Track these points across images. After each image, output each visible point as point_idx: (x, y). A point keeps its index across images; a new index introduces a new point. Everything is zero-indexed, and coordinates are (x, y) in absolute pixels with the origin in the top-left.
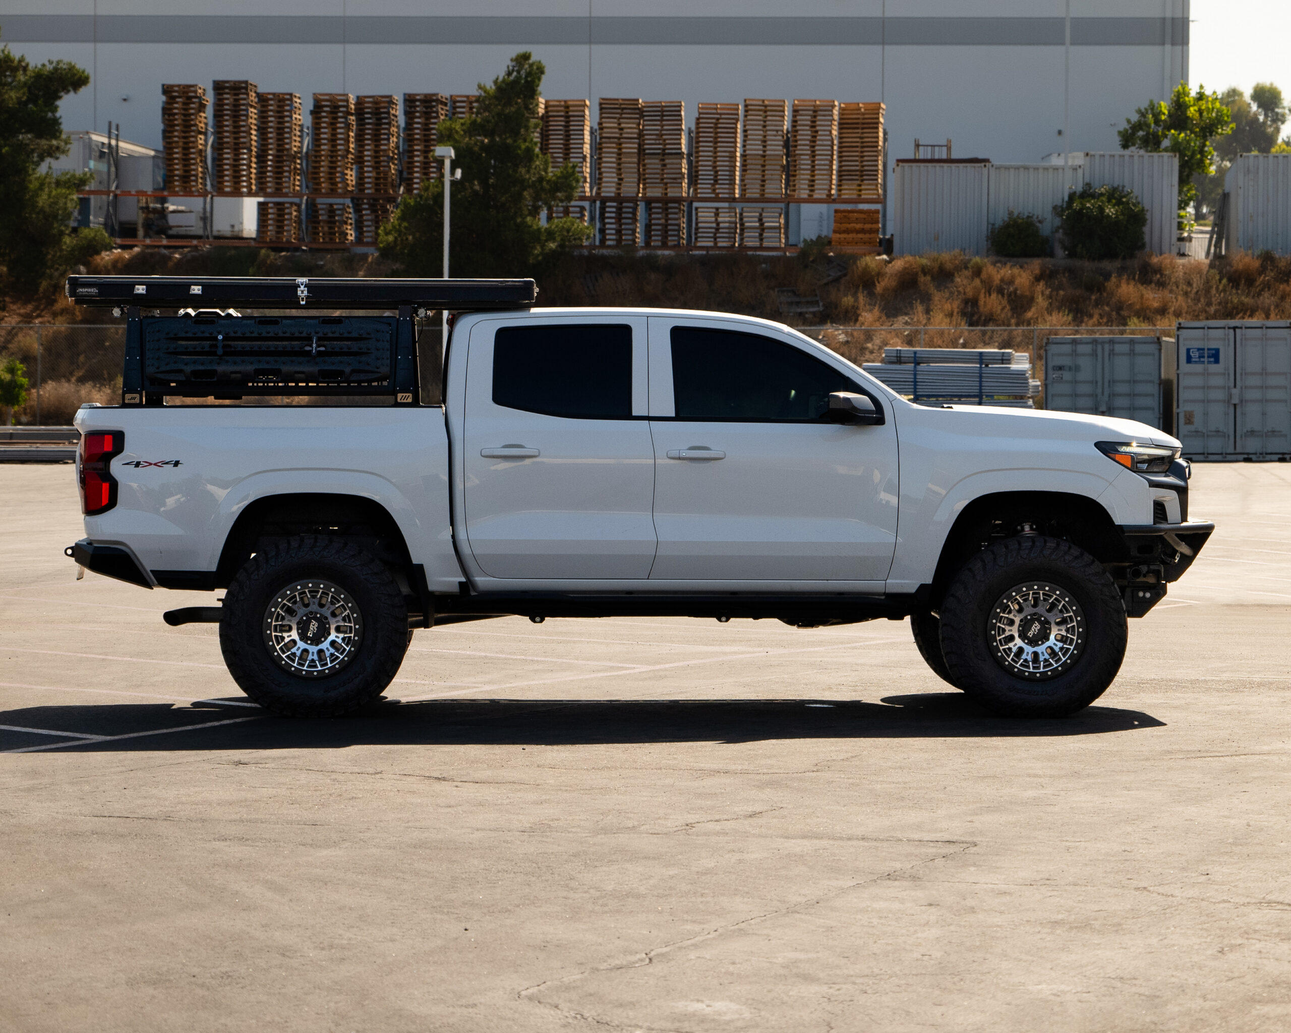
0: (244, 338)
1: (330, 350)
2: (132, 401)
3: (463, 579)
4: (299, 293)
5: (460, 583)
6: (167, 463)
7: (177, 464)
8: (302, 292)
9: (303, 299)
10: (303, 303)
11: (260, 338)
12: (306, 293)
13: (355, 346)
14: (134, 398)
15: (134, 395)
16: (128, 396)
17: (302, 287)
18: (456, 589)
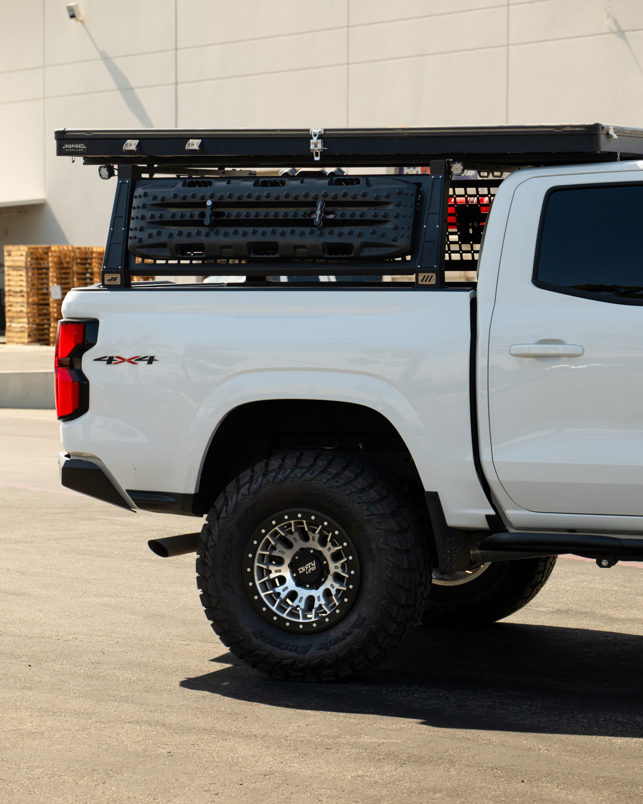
0: (240, 204)
1: (339, 218)
2: (113, 283)
3: (492, 512)
4: (312, 147)
5: (488, 517)
6: (141, 359)
7: (151, 360)
8: (316, 146)
9: (317, 156)
10: (317, 159)
11: (258, 204)
12: (320, 146)
13: (369, 213)
14: (115, 279)
15: (114, 276)
16: (107, 277)
17: (315, 139)
18: (484, 524)
